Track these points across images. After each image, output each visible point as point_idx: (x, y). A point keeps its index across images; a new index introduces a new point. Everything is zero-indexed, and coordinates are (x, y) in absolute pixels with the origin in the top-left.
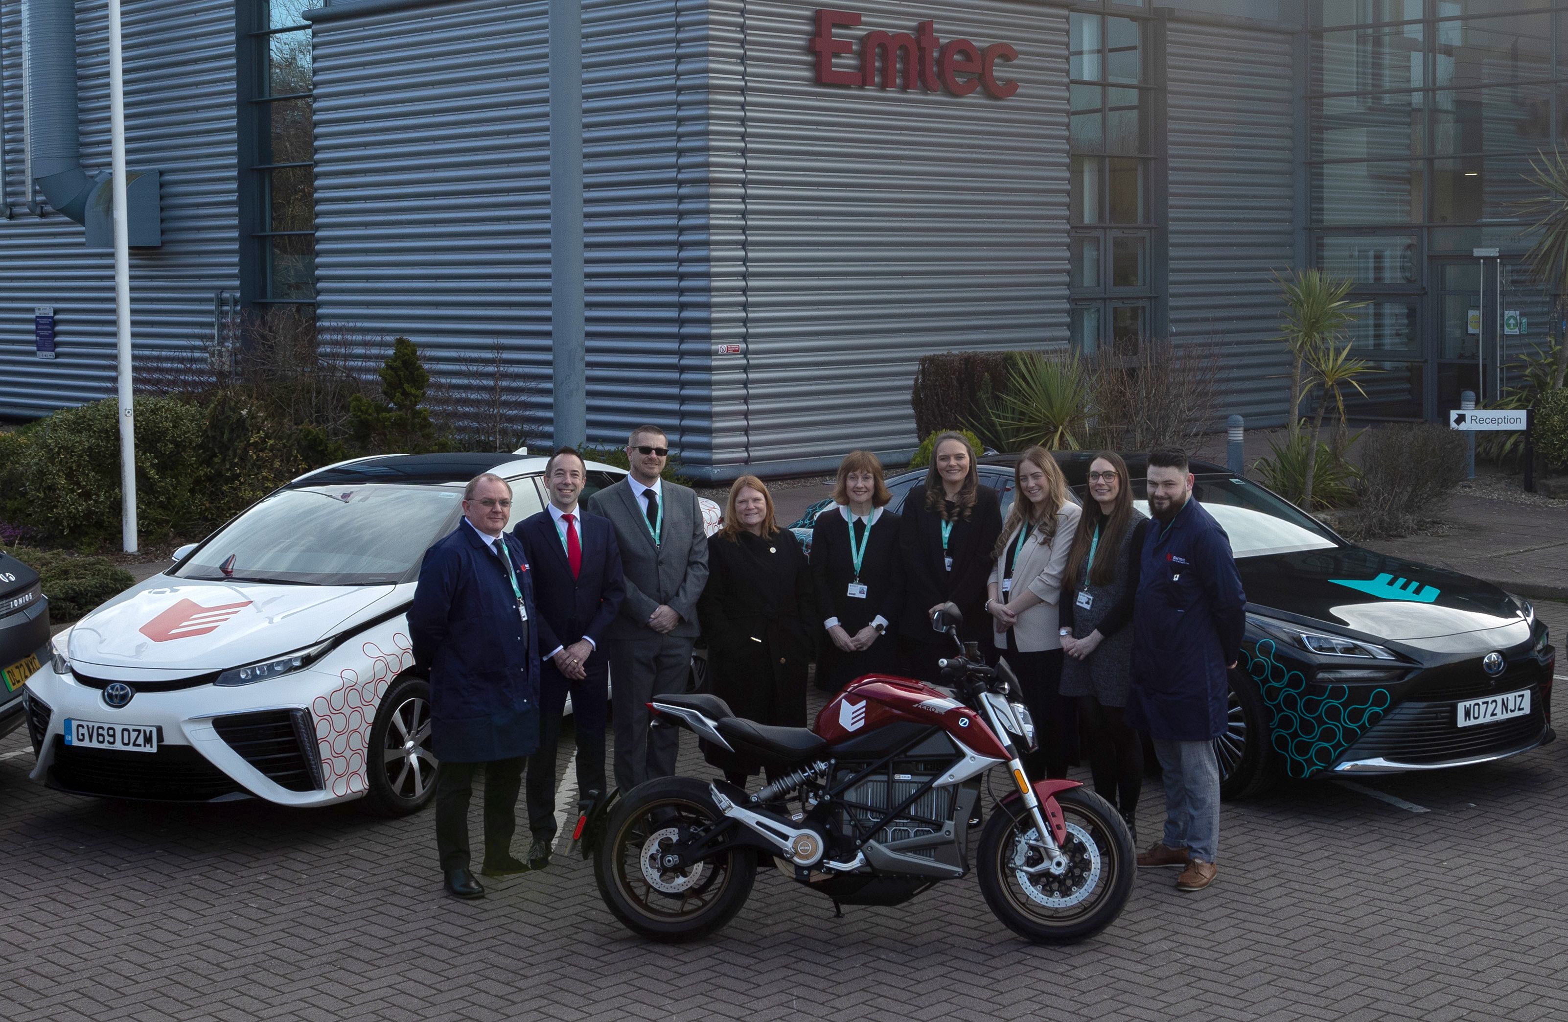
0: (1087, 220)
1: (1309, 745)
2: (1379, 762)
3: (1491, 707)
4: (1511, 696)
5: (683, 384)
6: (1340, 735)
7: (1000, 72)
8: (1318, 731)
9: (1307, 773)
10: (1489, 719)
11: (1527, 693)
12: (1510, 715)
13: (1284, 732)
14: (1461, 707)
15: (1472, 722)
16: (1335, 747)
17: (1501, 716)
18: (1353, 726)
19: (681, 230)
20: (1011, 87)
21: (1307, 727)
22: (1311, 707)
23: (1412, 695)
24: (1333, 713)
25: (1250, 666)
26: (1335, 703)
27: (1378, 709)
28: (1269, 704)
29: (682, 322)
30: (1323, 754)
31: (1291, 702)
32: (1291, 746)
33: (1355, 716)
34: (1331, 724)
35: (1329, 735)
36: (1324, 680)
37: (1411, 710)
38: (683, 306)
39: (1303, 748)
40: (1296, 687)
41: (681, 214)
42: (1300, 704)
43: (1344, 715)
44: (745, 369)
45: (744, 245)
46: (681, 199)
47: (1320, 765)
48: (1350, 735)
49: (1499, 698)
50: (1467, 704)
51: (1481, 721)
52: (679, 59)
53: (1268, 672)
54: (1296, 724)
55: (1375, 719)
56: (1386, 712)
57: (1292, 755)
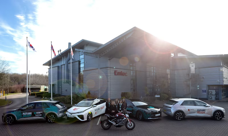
0: (132, 83)
2: (151, 118)
3: (158, 115)
7: (126, 74)
8: (147, 116)
11: (160, 114)
14: (156, 115)
18: (149, 116)
23: (153, 114)
29: (106, 90)
40: (145, 114)
41: (106, 83)
44: (110, 93)
45: (110, 85)
47: (147, 119)
53: (143, 113)
54: (145, 116)
56: (151, 115)
57: (145, 118)
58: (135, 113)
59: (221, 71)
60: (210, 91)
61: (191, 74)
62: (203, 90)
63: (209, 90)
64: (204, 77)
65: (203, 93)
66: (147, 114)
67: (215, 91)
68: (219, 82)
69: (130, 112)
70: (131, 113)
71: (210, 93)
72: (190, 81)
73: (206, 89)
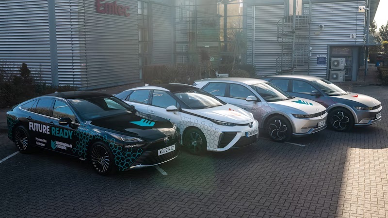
0: (139, 40)
1: (124, 163)
2: (140, 165)
3: (166, 150)
4: (171, 147)
5: (73, 72)
6: (131, 160)
7: (127, 12)
8: (125, 160)
9: (123, 170)
10: (166, 153)
11: (174, 145)
12: (171, 151)
13: (118, 161)
14: (159, 151)
15: (162, 154)
16: (130, 163)
17: (169, 151)
18: (134, 158)
19: (72, 41)
20: (129, 14)
21: (123, 159)
22: (124, 154)
23: (148, 149)
24: (129, 155)
25: (109, 145)
26: (129, 153)
27: (140, 154)
28: (114, 154)
29: (73, 60)
30: (127, 165)
31: (119, 153)
32: (120, 163)
33: (134, 156)
34: (128, 158)
35: (128, 160)
36: (126, 148)
37: (148, 153)
38: (73, 56)
39: (122, 164)
40: (120, 150)
41: (72, 38)
42: (121, 154)
43: (132, 155)
44: (86, 69)
45: (85, 44)
46: (72, 35)
47: (126, 168)
48: (133, 160)
49: (168, 148)
50: (160, 150)
51: (164, 153)
52: (71, 6)
53: (113, 147)
54: (121, 158)
55: (139, 156)
56: (142, 154)
57: (120, 165)
58: (85, 149)
59: (360, 11)
60: (334, 61)
61: (297, 16)
62: (318, 58)
63: (333, 59)
64: (323, 25)
65: (319, 66)
66: (127, 153)
67: (343, 60)
68: (355, 37)
69: (66, 145)
70: (71, 146)
71: (335, 66)
72: (294, 35)
73: (325, 56)
